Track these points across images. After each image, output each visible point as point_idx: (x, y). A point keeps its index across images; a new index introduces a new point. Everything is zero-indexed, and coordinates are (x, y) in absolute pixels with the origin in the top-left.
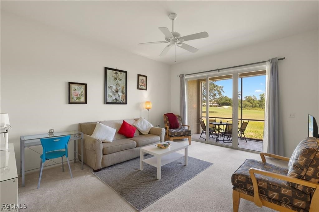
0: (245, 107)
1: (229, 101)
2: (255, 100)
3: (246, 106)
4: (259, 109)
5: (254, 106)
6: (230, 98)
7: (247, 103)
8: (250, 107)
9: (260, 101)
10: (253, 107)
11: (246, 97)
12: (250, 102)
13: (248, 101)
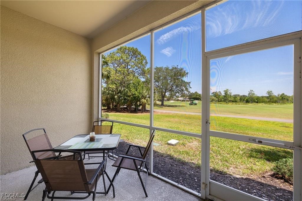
0: (212, 102)
1: (199, 96)
2: (220, 96)
3: (213, 100)
4: (223, 103)
5: (220, 100)
6: (199, 94)
7: (213, 97)
8: (216, 101)
9: (224, 96)
10: (218, 101)
11: (213, 93)
12: (217, 97)
13: (215, 96)
